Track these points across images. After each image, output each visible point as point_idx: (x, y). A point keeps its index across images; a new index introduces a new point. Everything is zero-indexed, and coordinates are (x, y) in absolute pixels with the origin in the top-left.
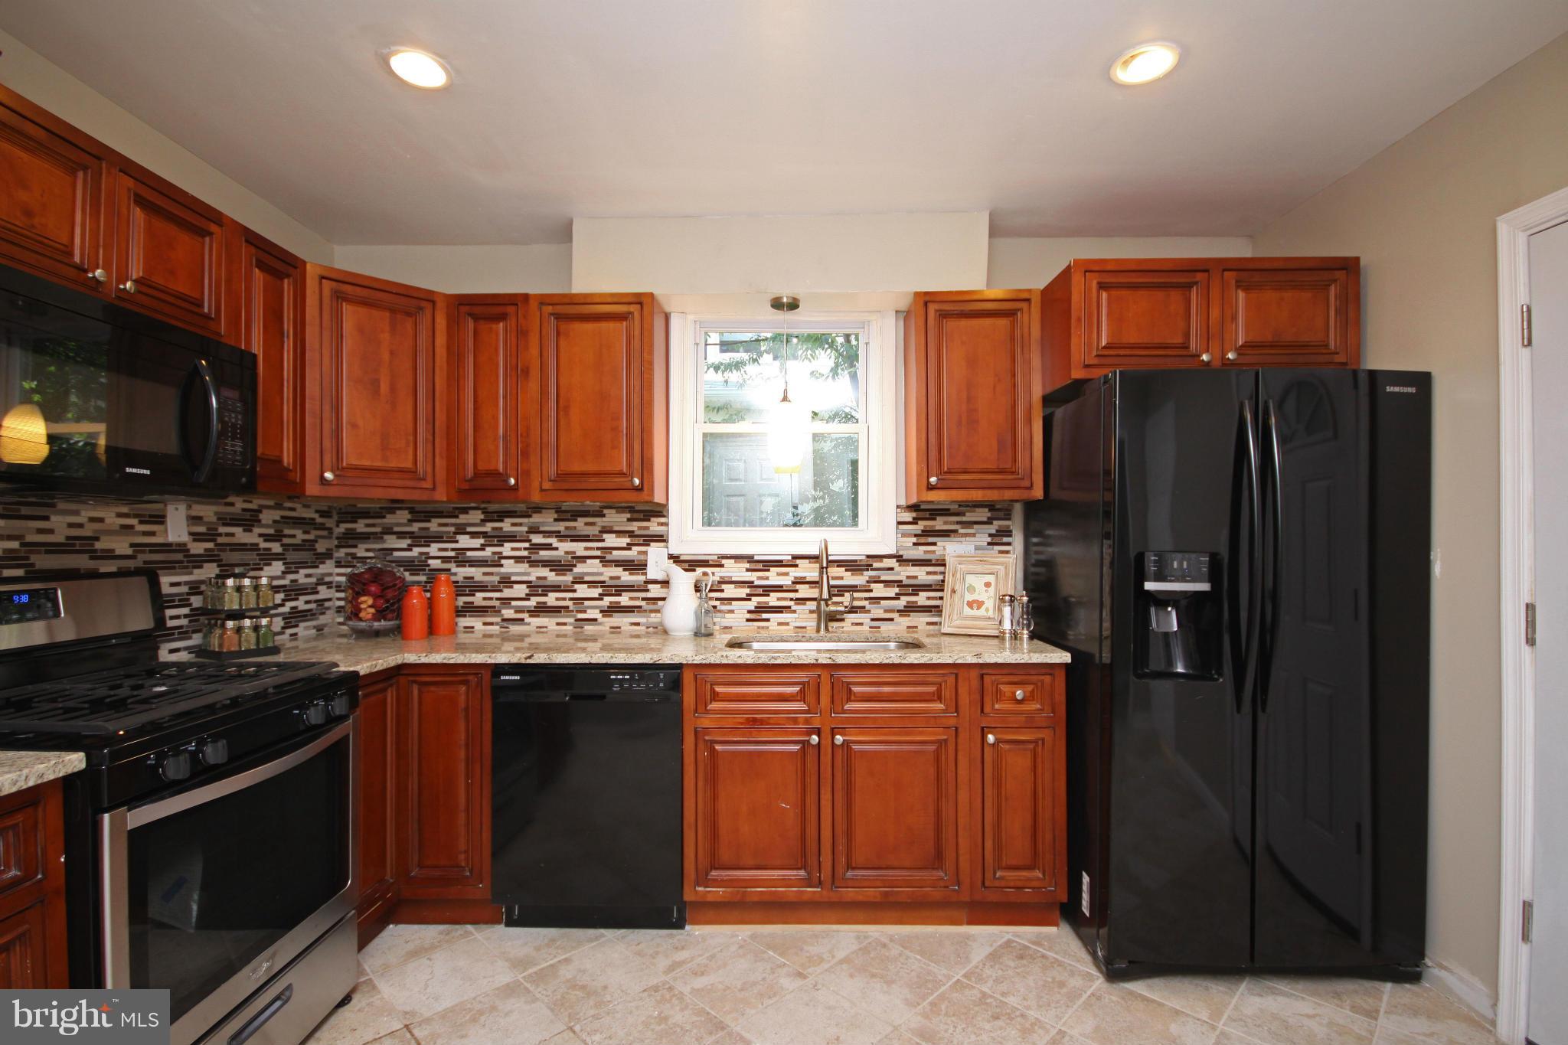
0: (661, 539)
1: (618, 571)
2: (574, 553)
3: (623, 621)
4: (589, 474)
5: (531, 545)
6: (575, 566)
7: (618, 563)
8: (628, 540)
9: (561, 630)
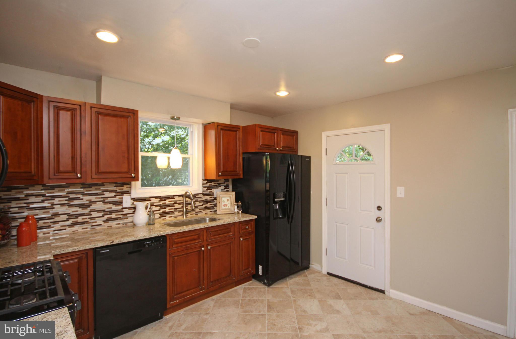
0: (128, 193)
1: (111, 205)
2: (91, 200)
3: (113, 224)
4: (114, 172)
5: (69, 198)
6: (91, 205)
7: (110, 203)
8: (115, 194)
9: (85, 231)
